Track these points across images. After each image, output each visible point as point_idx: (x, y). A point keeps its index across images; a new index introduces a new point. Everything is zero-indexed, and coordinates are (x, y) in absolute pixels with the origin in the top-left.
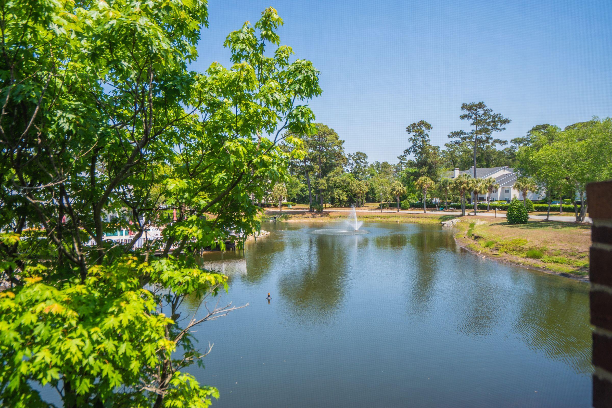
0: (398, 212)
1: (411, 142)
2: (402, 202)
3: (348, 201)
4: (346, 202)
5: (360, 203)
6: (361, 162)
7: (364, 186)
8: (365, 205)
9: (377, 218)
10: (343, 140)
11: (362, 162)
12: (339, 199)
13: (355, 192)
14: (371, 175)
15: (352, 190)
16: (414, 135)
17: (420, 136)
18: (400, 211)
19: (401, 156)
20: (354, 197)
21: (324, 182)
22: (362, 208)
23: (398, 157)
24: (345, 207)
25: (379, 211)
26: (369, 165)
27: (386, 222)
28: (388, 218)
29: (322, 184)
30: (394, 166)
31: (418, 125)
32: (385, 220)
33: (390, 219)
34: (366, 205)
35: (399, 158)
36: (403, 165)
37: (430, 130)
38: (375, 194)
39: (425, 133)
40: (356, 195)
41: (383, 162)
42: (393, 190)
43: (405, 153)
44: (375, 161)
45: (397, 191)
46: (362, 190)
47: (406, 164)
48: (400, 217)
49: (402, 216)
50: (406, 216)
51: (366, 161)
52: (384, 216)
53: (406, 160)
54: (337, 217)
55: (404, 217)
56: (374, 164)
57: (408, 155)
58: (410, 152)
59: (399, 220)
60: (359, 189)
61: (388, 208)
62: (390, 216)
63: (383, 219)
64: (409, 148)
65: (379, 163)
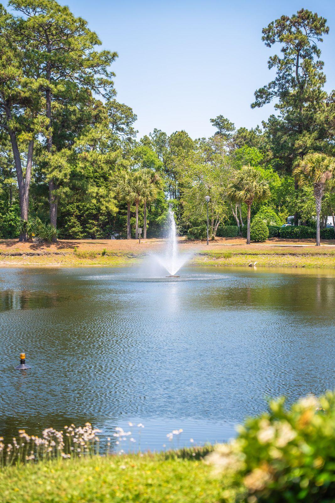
0: (248, 243)
1: (275, 69)
6: (118, 129)
7: (148, 184)
9: (199, 257)
10: (112, 52)
11: (123, 130)
16: (284, 50)
17: (298, 50)
19: (221, 117)
21: (63, 162)
23: (212, 121)
26: (138, 138)
27: (225, 265)
29: (56, 168)
30: (202, 143)
31: (294, 23)
33: (234, 260)
36: (225, 142)
37: (324, 36)
39: (311, 44)
40: (126, 209)
41: (175, 132)
42: (238, 187)
43: (257, 97)
44: (154, 128)
45: (248, 191)
46: (144, 193)
47: (232, 140)
48: (256, 254)
49: (261, 252)
50: (273, 252)
51: (132, 128)
52: (216, 252)
53: (234, 129)
54: (96, 255)
55: (268, 254)
56: (151, 136)
57: (264, 103)
58: (270, 94)
59: (256, 261)
60: (134, 192)
61: (213, 239)
62: (232, 252)
63: (215, 258)
64: (269, 85)
65: (163, 134)
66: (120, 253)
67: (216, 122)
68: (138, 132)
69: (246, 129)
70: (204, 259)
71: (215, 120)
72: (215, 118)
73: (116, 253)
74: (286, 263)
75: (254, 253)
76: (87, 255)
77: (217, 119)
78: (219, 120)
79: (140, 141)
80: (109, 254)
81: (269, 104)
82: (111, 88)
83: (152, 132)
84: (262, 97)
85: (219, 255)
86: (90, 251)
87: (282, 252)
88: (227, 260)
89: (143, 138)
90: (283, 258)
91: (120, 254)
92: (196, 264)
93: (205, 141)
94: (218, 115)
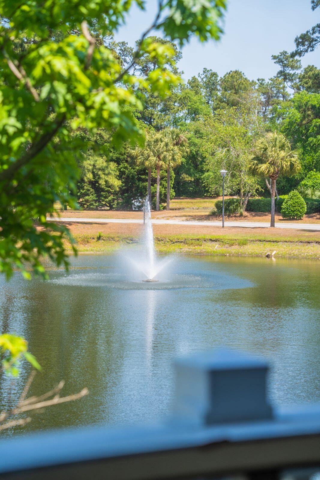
0: (272, 225)
2: (286, 197)
3: (123, 191)
4: (115, 193)
5: (157, 199)
7: (171, 147)
8: (173, 203)
9: (209, 244)
12: (94, 184)
13: (143, 163)
14: (189, 113)
15: (133, 158)
18: (278, 225)
19: (284, 53)
20: (140, 179)
22: (166, 213)
23: (274, 57)
24: (111, 208)
25: (217, 223)
27: (238, 255)
28: (243, 243)
30: (262, 84)
32: (235, 249)
33: (250, 248)
34: (178, 206)
35: (280, 59)
36: (288, 84)
38: (203, 172)
40: (146, 174)
41: (229, 72)
42: (260, 160)
43: (298, 45)
44: (203, 68)
45: (273, 164)
46: (165, 157)
47: (297, 80)
48: (277, 242)
49: (283, 239)
50: (296, 239)
51: (176, 69)
52: (230, 238)
53: (300, 67)
54: (90, 240)
55: (291, 242)
56: (201, 77)
57: (307, 51)
58: (313, 40)
59: (275, 250)
60: (155, 156)
61: (241, 215)
62: (249, 239)
63: (227, 246)
64: (313, 29)
65: (214, 74)
66: (118, 237)
67: (279, 59)
68: (183, 73)
69: (315, 67)
70: (214, 246)
71: (278, 57)
72: (277, 54)
73: (113, 237)
74: (310, 254)
75: (274, 239)
76: (79, 240)
77: (280, 56)
78: (282, 57)
79: (188, 83)
80: (104, 238)
81: (312, 52)
82: (111, 41)
83: (202, 72)
84: (303, 45)
85: (233, 242)
86: (82, 235)
87: (307, 240)
88: (242, 248)
89: (191, 79)
90: (307, 247)
91: (117, 239)
92: (205, 252)
93: (264, 82)
94: (282, 51)
